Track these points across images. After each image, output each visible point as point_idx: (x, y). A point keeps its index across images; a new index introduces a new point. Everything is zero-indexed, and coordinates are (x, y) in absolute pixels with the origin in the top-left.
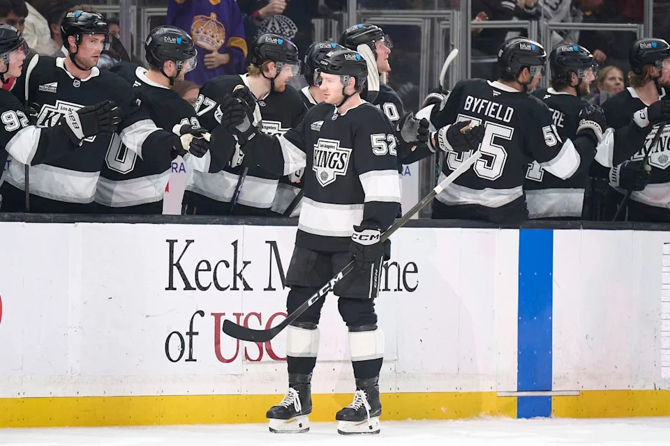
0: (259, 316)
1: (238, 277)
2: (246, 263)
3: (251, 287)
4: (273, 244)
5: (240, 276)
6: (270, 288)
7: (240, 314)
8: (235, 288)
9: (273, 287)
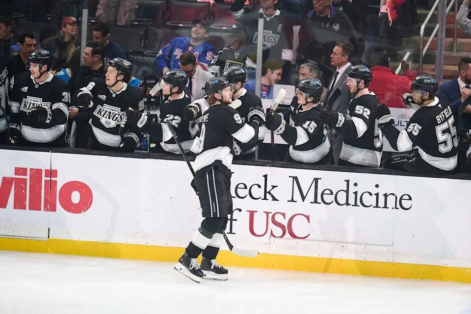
0: (284, 215)
1: (267, 194)
2: (274, 187)
3: (277, 199)
4: (295, 179)
5: (269, 193)
6: (292, 200)
7: (269, 213)
8: (265, 198)
9: (294, 200)
